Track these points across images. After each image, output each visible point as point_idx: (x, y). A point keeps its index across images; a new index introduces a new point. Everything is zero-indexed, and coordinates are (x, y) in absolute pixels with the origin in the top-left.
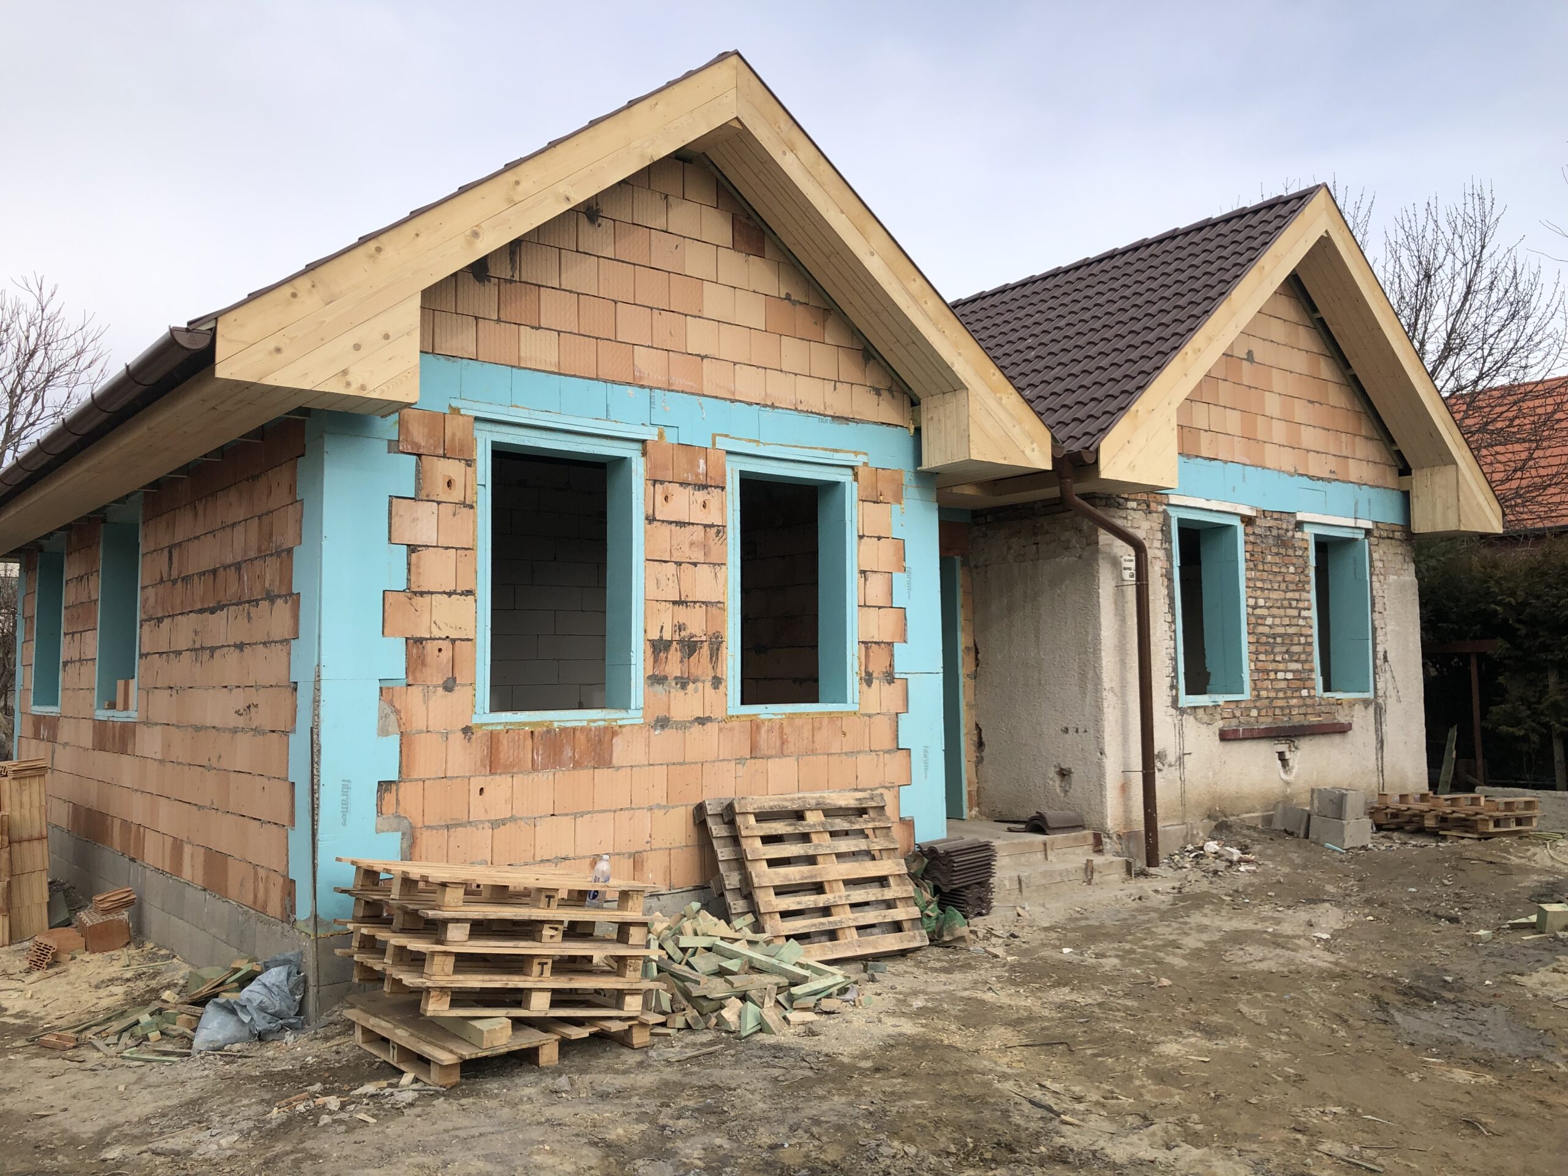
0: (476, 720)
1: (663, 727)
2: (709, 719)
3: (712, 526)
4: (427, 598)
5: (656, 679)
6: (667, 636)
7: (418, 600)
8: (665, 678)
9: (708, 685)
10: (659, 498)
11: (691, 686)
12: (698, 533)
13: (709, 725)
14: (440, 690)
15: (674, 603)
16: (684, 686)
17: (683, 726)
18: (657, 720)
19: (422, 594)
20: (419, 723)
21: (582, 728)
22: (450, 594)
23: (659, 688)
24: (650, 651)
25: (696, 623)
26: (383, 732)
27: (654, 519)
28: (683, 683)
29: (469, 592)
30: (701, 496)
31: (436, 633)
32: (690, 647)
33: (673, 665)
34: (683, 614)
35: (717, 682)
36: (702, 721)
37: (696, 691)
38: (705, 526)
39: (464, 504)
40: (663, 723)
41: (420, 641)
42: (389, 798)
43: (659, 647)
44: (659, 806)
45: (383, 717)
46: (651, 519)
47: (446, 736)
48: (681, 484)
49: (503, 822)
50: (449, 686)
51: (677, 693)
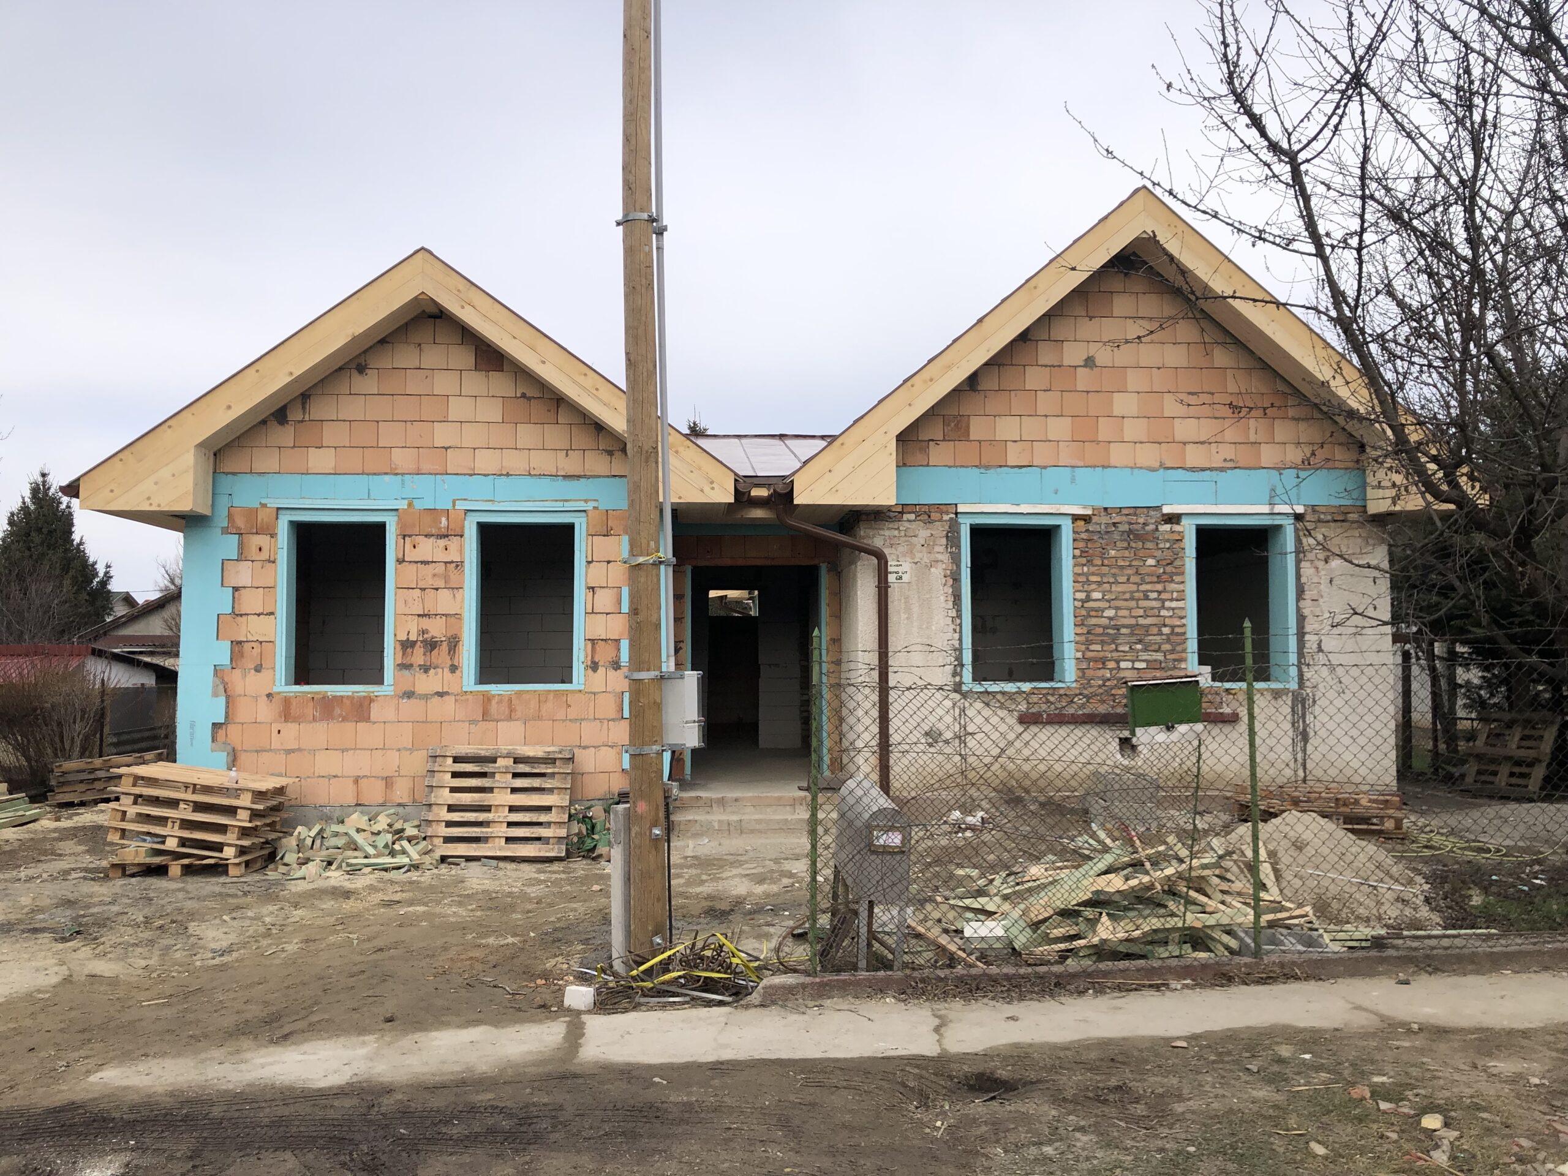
0: (276, 689)
1: (409, 697)
2: (447, 693)
3: (452, 562)
4: (245, 618)
5: (404, 666)
6: (413, 637)
7: (239, 618)
8: (411, 665)
9: (446, 670)
10: (408, 546)
11: (432, 671)
12: (441, 568)
13: (446, 698)
14: (253, 671)
15: (419, 615)
16: (426, 671)
17: (426, 697)
18: (405, 693)
19: (241, 615)
20: (239, 690)
21: (348, 697)
22: (259, 615)
23: (406, 672)
24: (399, 647)
25: (437, 629)
26: (215, 694)
27: (404, 561)
28: (426, 669)
29: (272, 614)
30: (442, 543)
31: (250, 638)
32: (432, 645)
33: (418, 656)
34: (425, 623)
35: (454, 668)
36: (440, 694)
37: (436, 674)
38: (446, 563)
39: (269, 561)
40: (409, 695)
41: (240, 643)
42: (221, 733)
43: (407, 645)
44: (406, 749)
45: (215, 687)
46: (400, 561)
47: (256, 698)
48: (426, 536)
49: (292, 751)
50: (258, 669)
51: (421, 677)
